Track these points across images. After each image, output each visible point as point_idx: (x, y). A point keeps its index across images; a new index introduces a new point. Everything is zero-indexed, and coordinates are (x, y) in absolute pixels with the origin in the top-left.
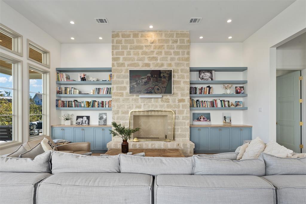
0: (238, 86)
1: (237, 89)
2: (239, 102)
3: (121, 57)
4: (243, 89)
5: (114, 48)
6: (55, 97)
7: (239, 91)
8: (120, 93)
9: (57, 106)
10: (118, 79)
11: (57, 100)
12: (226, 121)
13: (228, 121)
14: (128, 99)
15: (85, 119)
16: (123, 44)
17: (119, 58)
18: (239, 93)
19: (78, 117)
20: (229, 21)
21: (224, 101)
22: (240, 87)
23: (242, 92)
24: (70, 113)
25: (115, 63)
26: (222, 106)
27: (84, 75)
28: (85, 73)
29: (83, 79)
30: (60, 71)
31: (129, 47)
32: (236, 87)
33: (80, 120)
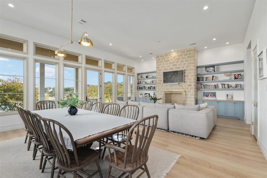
0: (236, 73)
1: (236, 76)
2: (238, 84)
3: (160, 66)
4: (241, 76)
5: (157, 62)
6: (137, 85)
7: (237, 77)
8: (160, 83)
9: (137, 89)
10: (159, 77)
11: (138, 87)
12: (228, 97)
13: (229, 97)
14: (163, 85)
15: (148, 94)
16: (161, 60)
17: (159, 67)
18: (237, 78)
19: (145, 94)
20: (214, 39)
21: (224, 84)
22: (238, 74)
23: (240, 78)
24: (142, 92)
25: (158, 69)
26: (223, 88)
27: (147, 75)
28: (147, 74)
29: (147, 77)
30: (138, 74)
31: (163, 61)
32: (235, 75)
33: (146, 95)
